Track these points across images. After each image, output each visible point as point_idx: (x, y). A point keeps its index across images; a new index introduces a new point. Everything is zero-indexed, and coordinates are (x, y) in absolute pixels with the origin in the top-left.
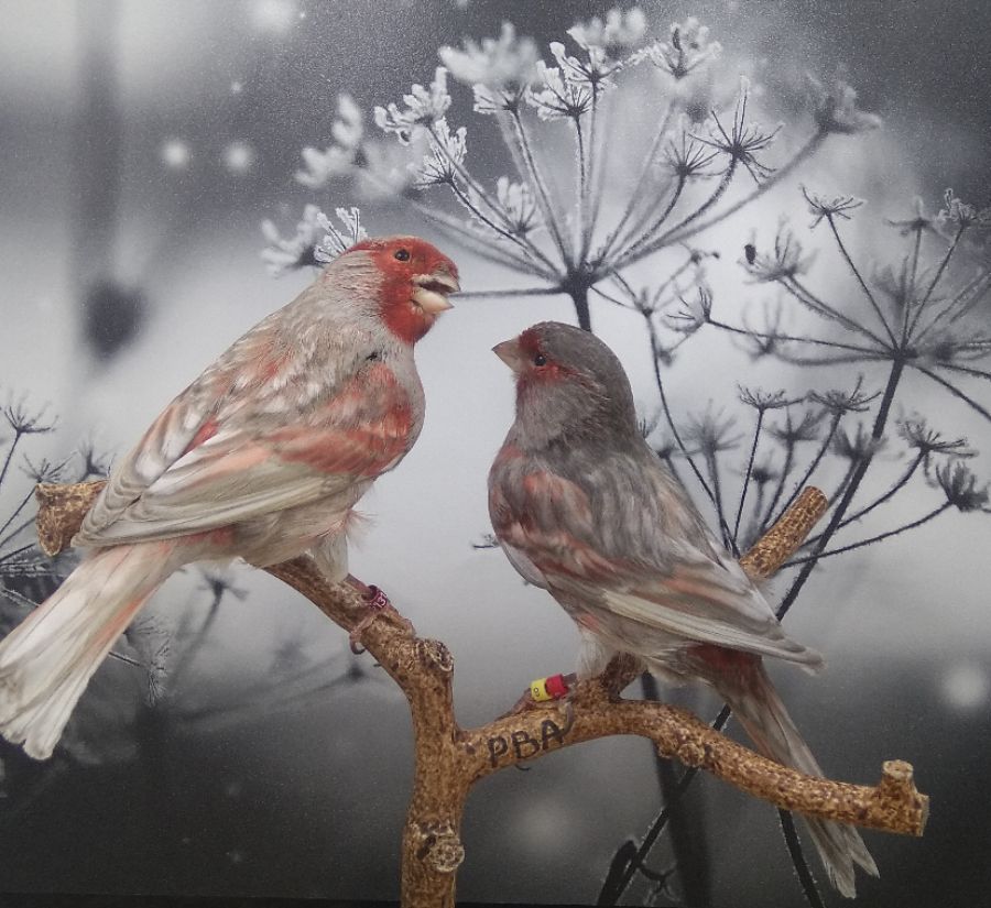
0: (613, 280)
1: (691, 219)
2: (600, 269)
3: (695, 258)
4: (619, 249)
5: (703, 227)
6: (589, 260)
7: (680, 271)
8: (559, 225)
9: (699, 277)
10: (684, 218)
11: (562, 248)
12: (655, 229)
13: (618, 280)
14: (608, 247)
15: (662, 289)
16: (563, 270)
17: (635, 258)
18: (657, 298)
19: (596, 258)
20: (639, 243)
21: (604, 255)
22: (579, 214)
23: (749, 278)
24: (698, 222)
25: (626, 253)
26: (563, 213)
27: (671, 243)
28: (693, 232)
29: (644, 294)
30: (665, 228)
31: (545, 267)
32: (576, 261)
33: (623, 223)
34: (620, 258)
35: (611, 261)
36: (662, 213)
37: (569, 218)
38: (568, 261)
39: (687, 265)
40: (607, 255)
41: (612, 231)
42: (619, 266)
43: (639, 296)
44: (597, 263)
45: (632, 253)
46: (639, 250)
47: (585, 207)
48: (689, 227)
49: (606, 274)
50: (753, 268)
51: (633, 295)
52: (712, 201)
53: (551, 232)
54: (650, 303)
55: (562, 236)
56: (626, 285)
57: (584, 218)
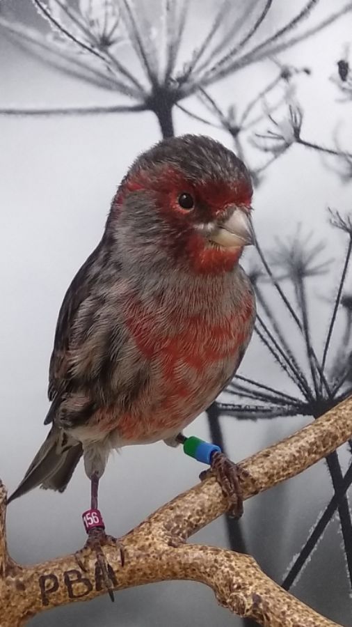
0: (199, 98)
1: (280, 33)
2: (186, 86)
3: (285, 75)
4: (206, 64)
5: (294, 42)
6: (174, 76)
7: (269, 88)
8: (144, 40)
9: (289, 94)
10: (274, 32)
11: (146, 64)
12: (242, 44)
13: (204, 97)
14: (194, 63)
15: (250, 107)
16: (147, 86)
17: (223, 74)
18: (245, 116)
19: (182, 74)
20: (226, 58)
21: (190, 70)
22: (164, 28)
23: (341, 95)
24: (289, 36)
25: (214, 69)
26: (148, 25)
27: (260, 58)
28: (283, 47)
29: (232, 112)
30: (254, 43)
31: (128, 83)
32: (161, 78)
33: (210, 36)
34: (207, 74)
35: (197, 77)
36: (252, 27)
37: (154, 32)
38: (152, 77)
39: (276, 82)
40: (194, 71)
41: (199, 45)
42: (206, 82)
43: (226, 114)
44: (183, 80)
45: (219, 69)
46: (226, 65)
47: (171, 20)
48: (279, 41)
49: (192, 91)
50: (345, 85)
51: (220, 113)
52: (303, 14)
53: (135, 48)
54: (237, 122)
55: (147, 50)
56: (212, 102)
57: (170, 31)
